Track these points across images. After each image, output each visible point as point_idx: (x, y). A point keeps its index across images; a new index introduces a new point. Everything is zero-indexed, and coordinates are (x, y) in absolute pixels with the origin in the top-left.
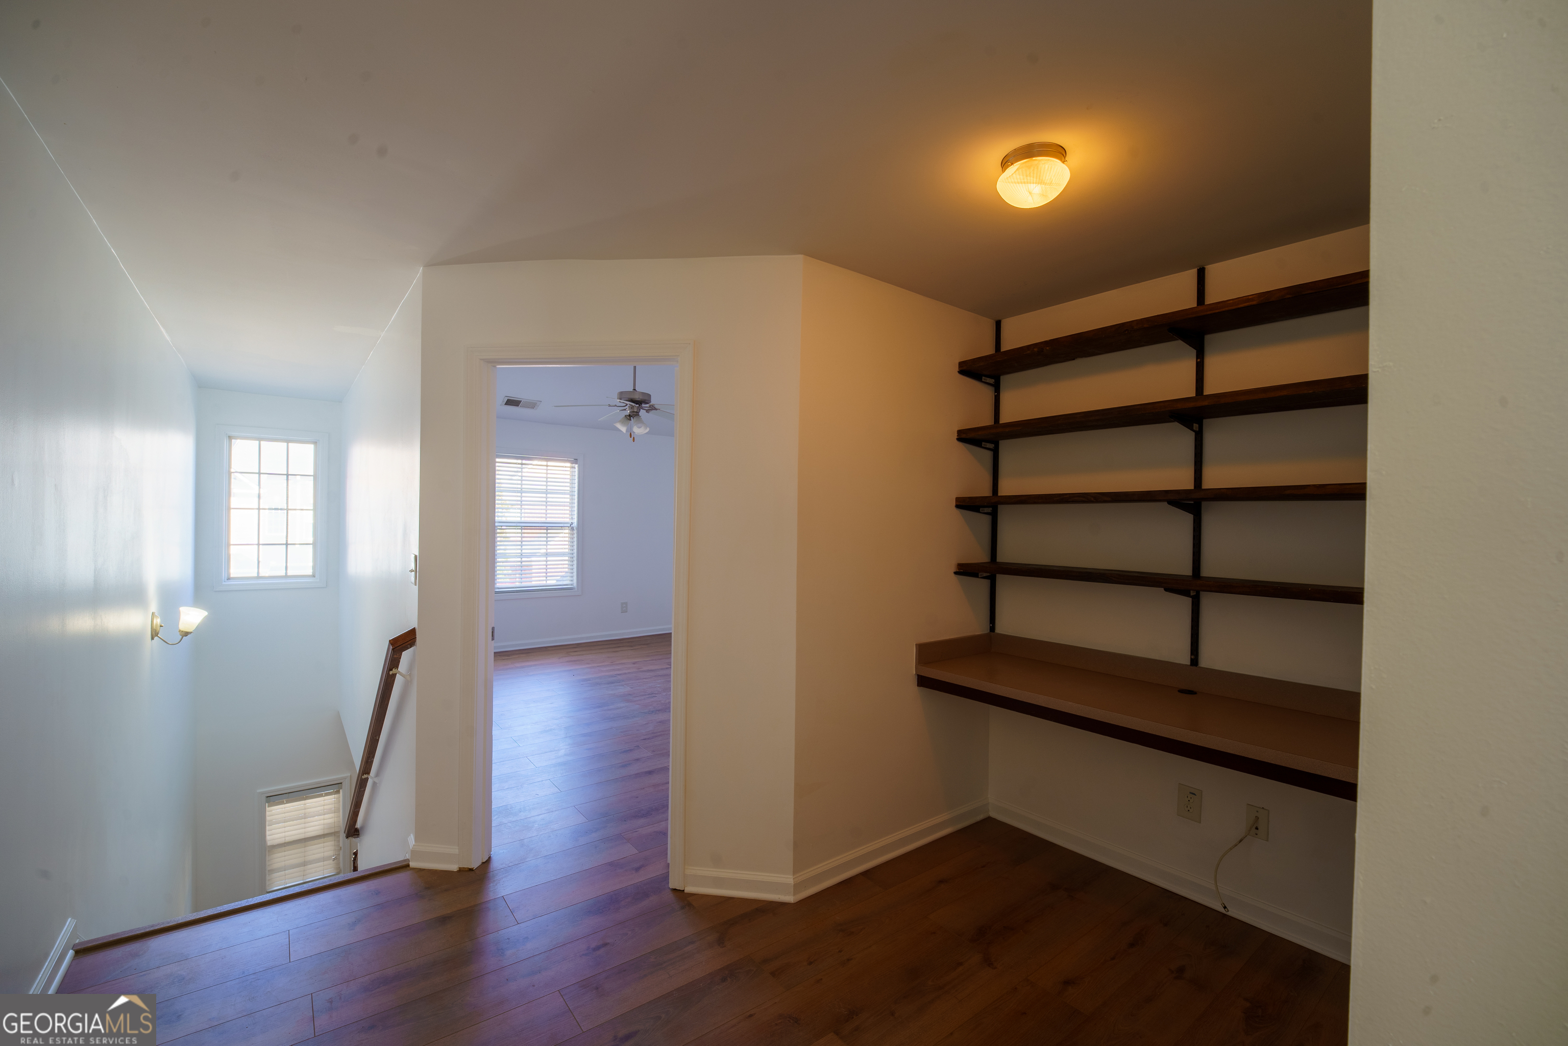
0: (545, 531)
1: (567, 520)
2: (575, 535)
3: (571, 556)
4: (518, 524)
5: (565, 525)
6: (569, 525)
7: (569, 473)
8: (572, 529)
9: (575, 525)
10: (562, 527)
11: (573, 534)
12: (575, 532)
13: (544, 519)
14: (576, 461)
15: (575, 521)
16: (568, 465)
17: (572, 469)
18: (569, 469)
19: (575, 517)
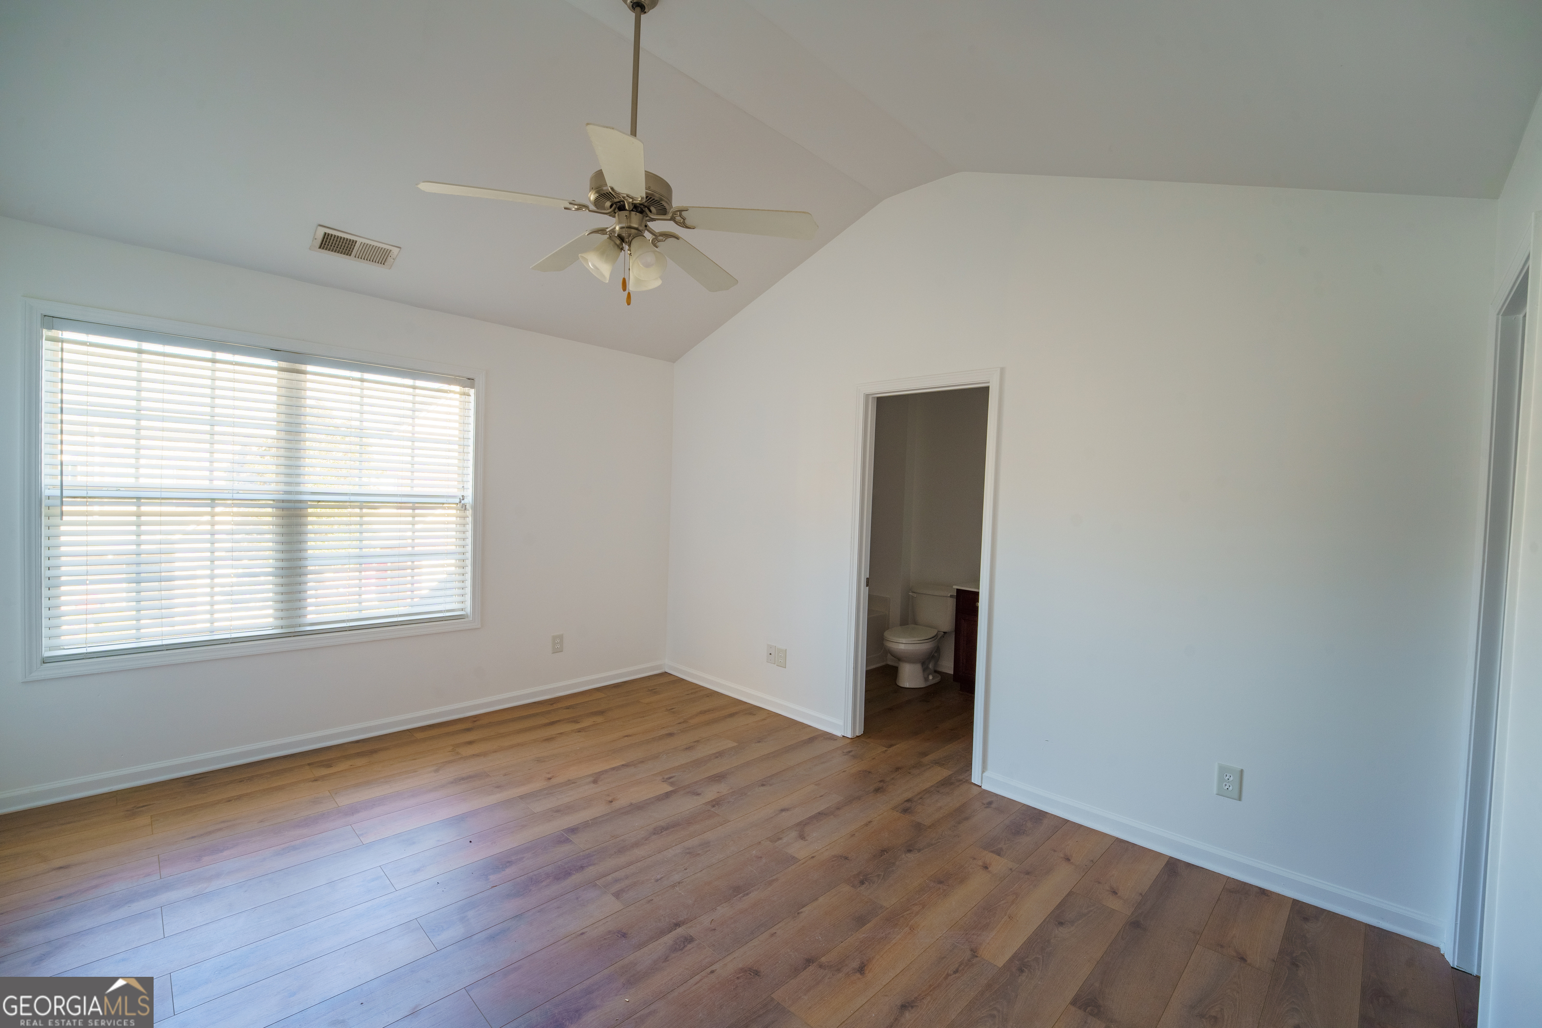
0: (410, 511)
1: (454, 491)
2: (470, 520)
3: (461, 557)
4: (353, 498)
5: (450, 500)
6: (457, 501)
7: (457, 403)
8: (464, 508)
9: (469, 500)
10: (443, 504)
11: (465, 517)
12: (469, 513)
13: (409, 489)
14: (470, 382)
15: (469, 494)
16: (457, 388)
17: (463, 397)
18: (457, 396)
19: (470, 485)
